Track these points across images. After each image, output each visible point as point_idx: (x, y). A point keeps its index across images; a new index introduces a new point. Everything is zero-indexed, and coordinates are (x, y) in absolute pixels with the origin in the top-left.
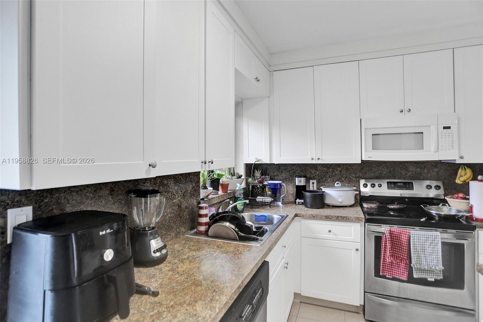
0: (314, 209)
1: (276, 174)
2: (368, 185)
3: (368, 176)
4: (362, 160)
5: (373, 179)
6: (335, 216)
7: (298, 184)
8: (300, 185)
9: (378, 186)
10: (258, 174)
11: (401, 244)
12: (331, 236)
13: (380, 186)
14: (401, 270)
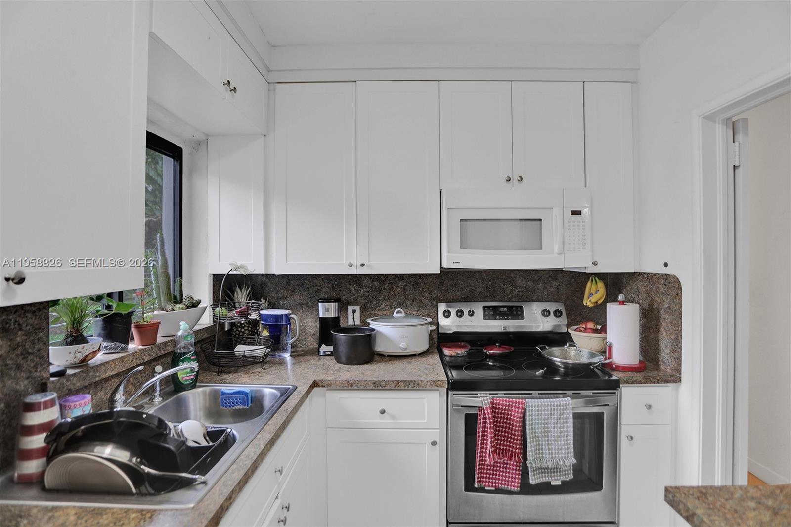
0: (354, 365)
1: (280, 295)
2: (452, 313)
3: (452, 297)
4: (442, 268)
5: (459, 302)
6: (393, 382)
7: (323, 314)
8: (327, 317)
9: (469, 315)
10: (241, 296)
11: (511, 427)
12: (385, 420)
13: (471, 314)
14: (509, 473)
